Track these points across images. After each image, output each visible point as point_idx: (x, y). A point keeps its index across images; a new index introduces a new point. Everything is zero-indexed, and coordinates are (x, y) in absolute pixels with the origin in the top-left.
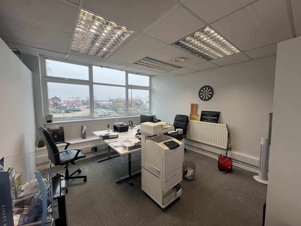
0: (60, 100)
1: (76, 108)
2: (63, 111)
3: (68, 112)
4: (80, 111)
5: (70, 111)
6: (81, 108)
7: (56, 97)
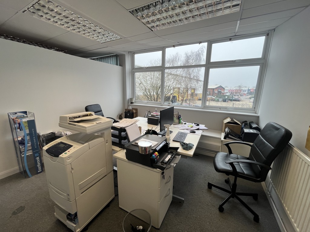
0: (224, 89)
1: (236, 97)
2: (221, 100)
3: (225, 101)
4: (239, 101)
5: (227, 100)
6: (242, 98)
7: (221, 86)
